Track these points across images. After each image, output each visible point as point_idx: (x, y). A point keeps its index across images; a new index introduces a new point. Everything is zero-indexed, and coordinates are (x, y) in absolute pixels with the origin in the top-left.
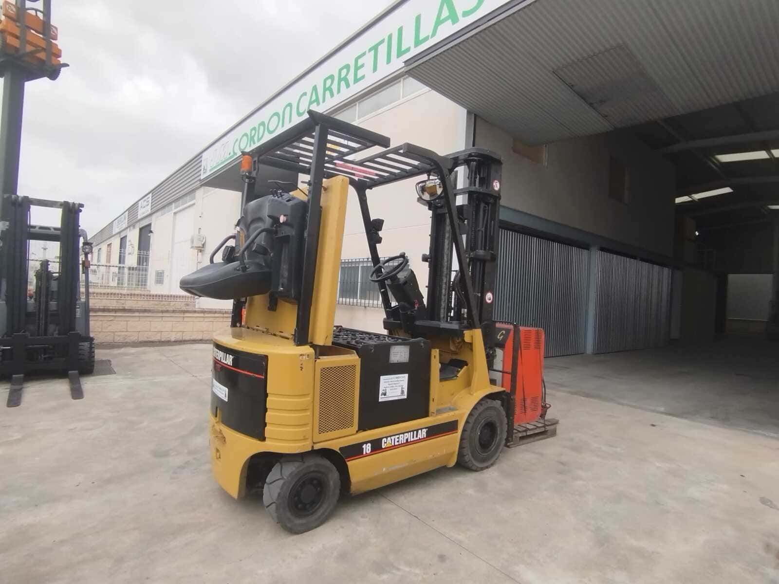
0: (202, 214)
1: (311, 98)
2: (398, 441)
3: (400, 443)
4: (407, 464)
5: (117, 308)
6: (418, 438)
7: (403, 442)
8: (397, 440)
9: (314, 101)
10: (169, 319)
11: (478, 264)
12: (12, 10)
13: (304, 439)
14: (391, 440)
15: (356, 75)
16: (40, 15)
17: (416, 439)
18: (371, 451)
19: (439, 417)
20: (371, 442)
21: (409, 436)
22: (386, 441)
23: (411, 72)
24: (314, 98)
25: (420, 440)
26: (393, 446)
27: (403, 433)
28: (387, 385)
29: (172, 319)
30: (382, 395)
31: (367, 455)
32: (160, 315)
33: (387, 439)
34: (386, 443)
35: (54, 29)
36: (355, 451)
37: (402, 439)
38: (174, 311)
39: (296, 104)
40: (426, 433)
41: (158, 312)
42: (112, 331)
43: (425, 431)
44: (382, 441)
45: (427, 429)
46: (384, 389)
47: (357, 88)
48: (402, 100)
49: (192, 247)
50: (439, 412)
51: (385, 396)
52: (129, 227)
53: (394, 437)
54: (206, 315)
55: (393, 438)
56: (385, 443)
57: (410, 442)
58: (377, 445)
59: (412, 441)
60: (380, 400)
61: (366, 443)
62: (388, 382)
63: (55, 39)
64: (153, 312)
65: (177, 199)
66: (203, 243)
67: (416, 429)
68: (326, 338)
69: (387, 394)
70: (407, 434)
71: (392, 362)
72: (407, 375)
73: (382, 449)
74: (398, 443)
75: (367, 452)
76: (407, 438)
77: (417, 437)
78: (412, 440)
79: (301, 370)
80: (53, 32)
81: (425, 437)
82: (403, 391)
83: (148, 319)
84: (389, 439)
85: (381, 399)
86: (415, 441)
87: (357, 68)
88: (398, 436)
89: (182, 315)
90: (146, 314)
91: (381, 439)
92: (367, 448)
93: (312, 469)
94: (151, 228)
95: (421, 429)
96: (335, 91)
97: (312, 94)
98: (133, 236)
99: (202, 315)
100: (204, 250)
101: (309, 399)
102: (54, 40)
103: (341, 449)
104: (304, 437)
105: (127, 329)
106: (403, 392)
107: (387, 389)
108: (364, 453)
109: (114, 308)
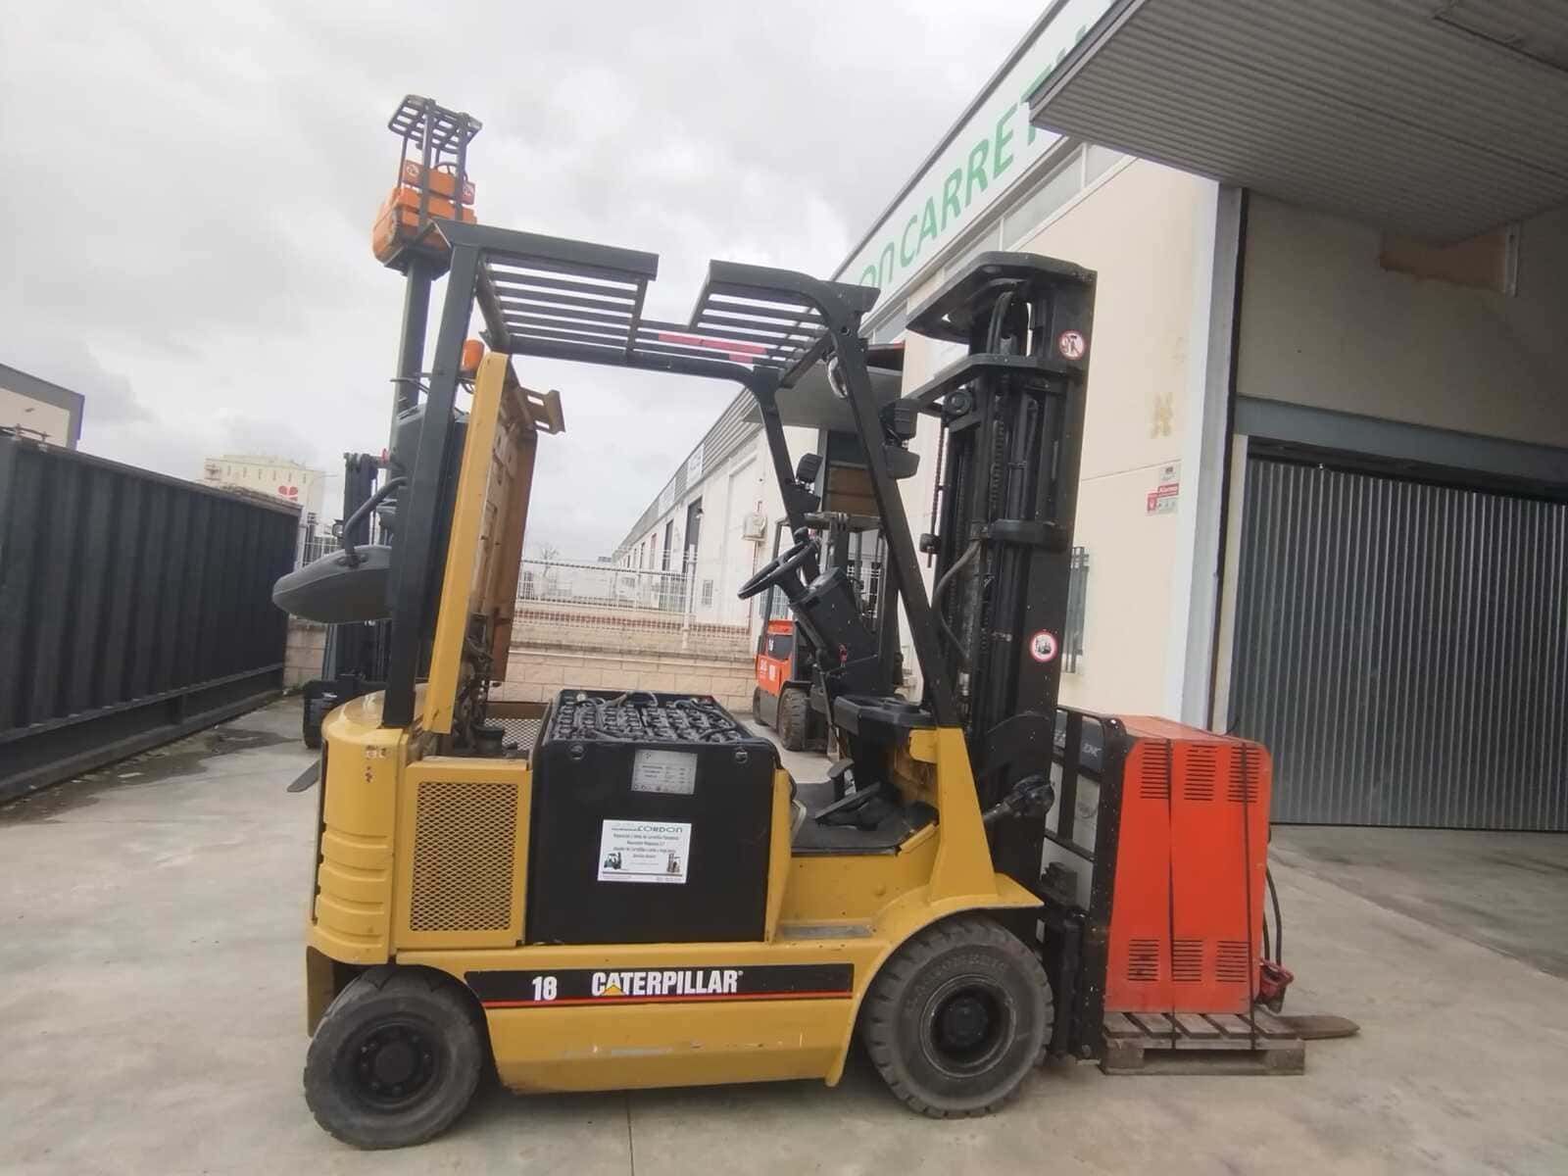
0: (764, 474)
1: (923, 226)
2: (644, 988)
3: (650, 992)
4: (669, 1051)
5: (548, 642)
6: (711, 991)
7: (658, 992)
8: (638, 983)
9: (928, 231)
10: (632, 667)
11: (1010, 554)
12: (414, 172)
13: (368, 936)
14: (622, 981)
15: (998, 155)
16: (453, 170)
17: (704, 991)
18: (557, 998)
19: (786, 947)
20: (559, 974)
21: (682, 982)
22: (603, 980)
23: (1041, 118)
24: (928, 225)
25: (714, 998)
26: (625, 997)
27: (662, 970)
28: (622, 843)
29: (639, 668)
30: (606, 866)
31: (544, 1004)
32: (618, 658)
33: (608, 976)
34: (605, 984)
35: (470, 187)
36: (515, 987)
37: (659, 984)
38: (641, 653)
39: (900, 244)
40: (737, 980)
41: (614, 652)
42: (540, 682)
43: (735, 977)
44: (591, 978)
45: (741, 973)
46: (616, 852)
47: (1001, 185)
48: (1085, 192)
49: (744, 536)
50: (785, 932)
51: (618, 870)
52: (676, 504)
53: (631, 974)
54: (699, 663)
55: (626, 976)
56: (600, 984)
57: (683, 995)
58: (575, 986)
59: (687, 995)
60: (601, 878)
61: (544, 974)
62: (628, 836)
63: (471, 202)
64: (605, 653)
65: (734, 450)
66: (761, 528)
67: (703, 965)
68: (436, 715)
69: (623, 866)
70: (673, 974)
71: (639, 790)
72: (689, 826)
73: (590, 996)
74: (643, 992)
75: (546, 996)
76: (672, 983)
77: (705, 985)
78: (689, 990)
79: (368, 780)
80: (469, 192)
81: (734, 990)
82: (675, 864)
83: (598, 665)
84: (614, 976)
85: (604, 874)
86: (696, 995)
87: (1001, 142)
88: (643, 974)
89: (655, 660)
90: (595, 656)
91: (590, 973)
92: (546, 988)
93: (401, 1007)
94: (700, 505)
95: (722, 970)
96: (962, 200)
97: (925, 219)
98: (680, 518)
99: (691, 662)
100: (764, 542)
101: (384, 847)
102: (468, 203)
103: (467, 975)
104: (371, 930)
105: (563, 680)
106: (673, 867)
107: (622, 852)
108: (538, 997)
109: (544, 642)
